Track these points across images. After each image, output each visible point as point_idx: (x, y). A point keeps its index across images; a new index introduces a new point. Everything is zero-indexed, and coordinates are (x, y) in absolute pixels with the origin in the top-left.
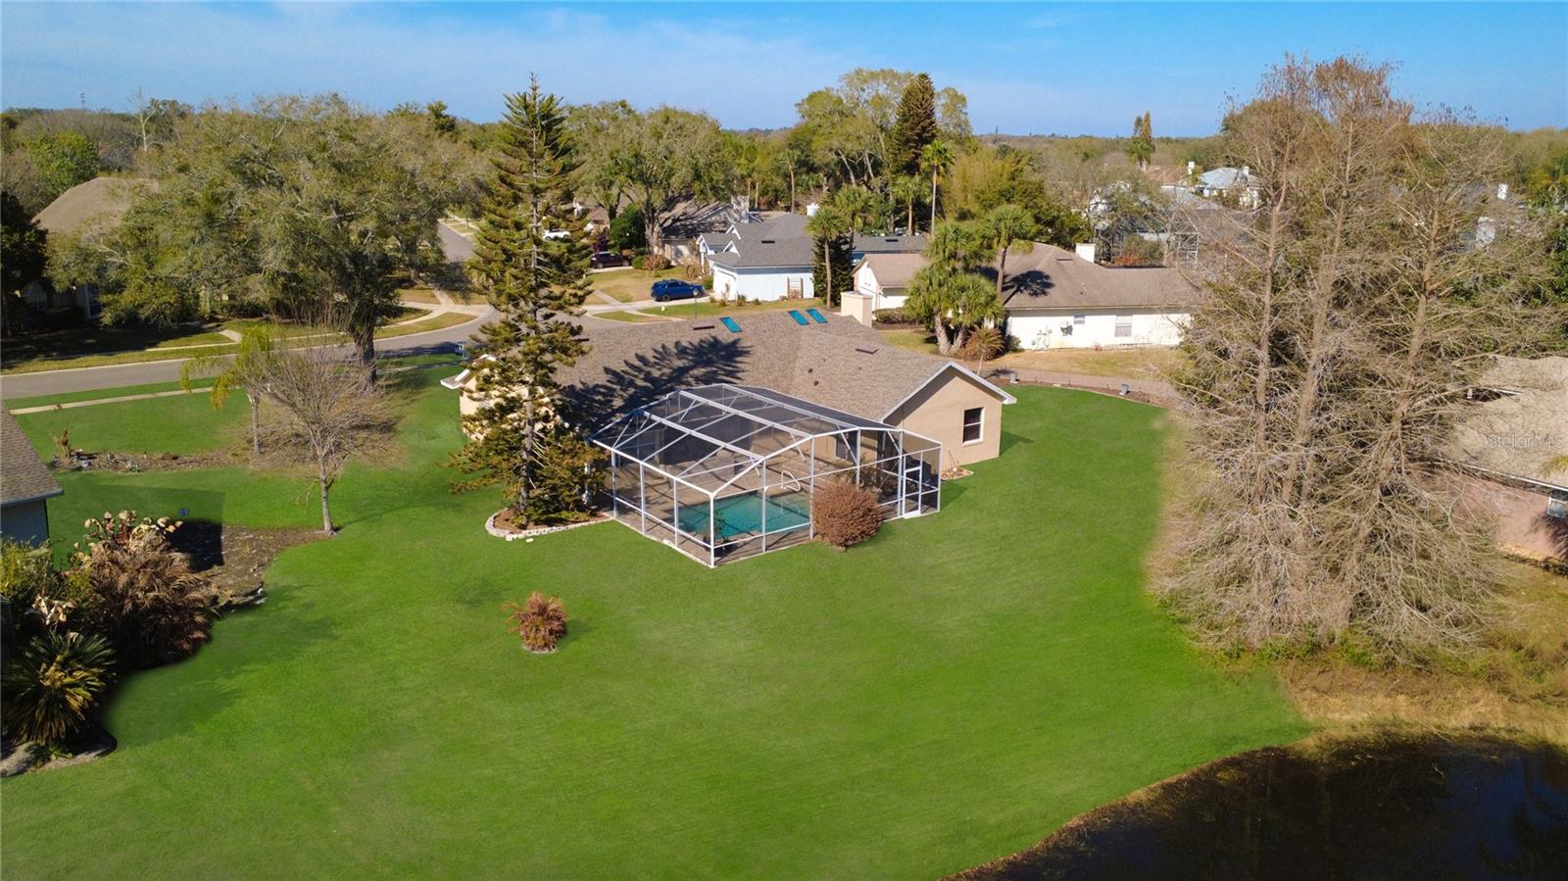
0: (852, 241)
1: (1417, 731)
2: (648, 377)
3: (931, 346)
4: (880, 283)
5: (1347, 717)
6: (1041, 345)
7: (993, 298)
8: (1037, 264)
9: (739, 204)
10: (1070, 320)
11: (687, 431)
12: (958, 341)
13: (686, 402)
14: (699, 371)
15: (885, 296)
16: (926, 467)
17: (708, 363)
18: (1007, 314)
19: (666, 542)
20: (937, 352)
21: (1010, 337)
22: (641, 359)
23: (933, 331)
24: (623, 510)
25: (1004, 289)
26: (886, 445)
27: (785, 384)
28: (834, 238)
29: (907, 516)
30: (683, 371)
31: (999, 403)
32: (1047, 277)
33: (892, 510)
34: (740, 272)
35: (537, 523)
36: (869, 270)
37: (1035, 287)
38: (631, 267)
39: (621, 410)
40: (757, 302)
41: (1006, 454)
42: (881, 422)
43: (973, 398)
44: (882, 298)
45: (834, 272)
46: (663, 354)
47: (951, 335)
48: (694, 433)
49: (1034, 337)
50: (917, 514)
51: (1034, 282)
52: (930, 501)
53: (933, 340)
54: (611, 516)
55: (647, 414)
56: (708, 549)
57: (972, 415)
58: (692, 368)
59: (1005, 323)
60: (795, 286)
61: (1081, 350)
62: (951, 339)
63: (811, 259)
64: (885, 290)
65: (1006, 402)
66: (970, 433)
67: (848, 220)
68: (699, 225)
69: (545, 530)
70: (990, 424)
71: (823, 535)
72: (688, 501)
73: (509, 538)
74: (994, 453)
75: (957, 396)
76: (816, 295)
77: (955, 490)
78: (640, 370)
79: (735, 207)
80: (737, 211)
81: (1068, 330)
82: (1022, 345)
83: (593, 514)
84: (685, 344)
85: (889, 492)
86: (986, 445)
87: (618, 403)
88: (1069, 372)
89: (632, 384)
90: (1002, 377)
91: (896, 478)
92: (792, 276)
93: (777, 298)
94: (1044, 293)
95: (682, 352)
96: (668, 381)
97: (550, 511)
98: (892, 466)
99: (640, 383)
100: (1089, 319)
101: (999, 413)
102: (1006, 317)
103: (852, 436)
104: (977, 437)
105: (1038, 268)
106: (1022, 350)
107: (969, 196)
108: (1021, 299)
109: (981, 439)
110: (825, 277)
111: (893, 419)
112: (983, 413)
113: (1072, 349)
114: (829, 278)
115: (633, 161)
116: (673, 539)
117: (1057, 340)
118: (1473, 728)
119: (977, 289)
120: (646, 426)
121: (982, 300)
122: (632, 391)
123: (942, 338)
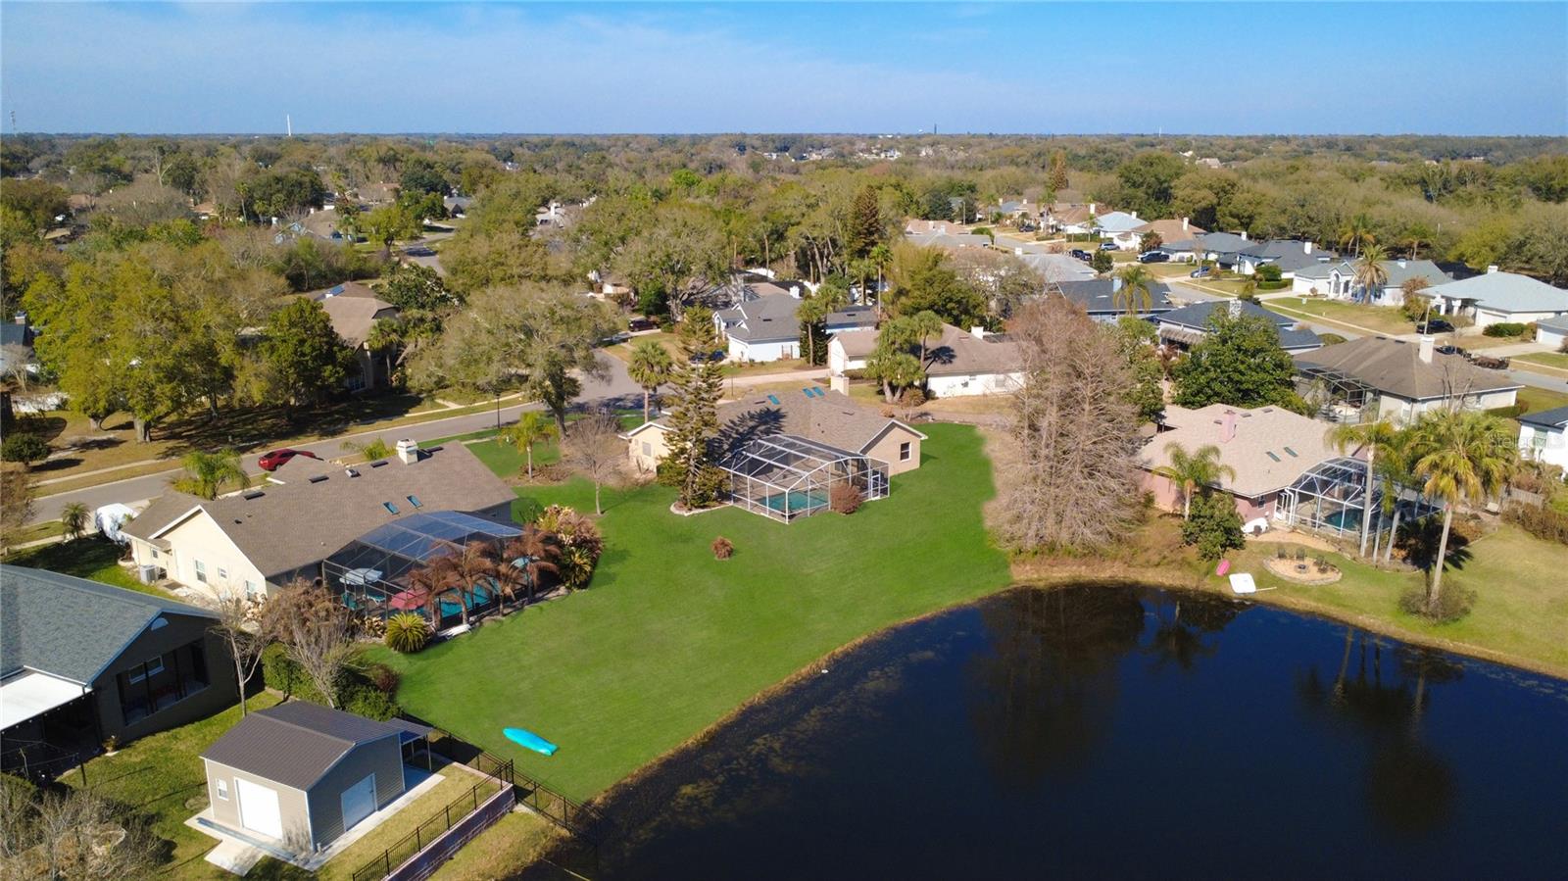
0: (826, 321)
1: (1087, 579)
2: (737, 432)
3: (881, 397)
4: (847, 352)
5: (1060, 575)
6: (949, 394)
7: (919, 368)
8: (945, 342)
9: (736, 280)
10: (967, 378)
11: (768, 461)
12: (898, 394)
13: (761, 446)
14: (762, 428)
15: (850, 361)
16: (882, 475)
17: (765, 423)
18: (927, 376)
19: (762, 514)
20: (885, 401)
21: (930, 390)
22: (732, 422)
23: (882, 385)
24: (736, 500)
25: (926, 359)
26: (862, 465)
27: (805, 432)
28: (815, 322)
29: (873, 499)
30: (753, 428)
31: (919, 440)
32: (952, 351)
33: (866, 496)
34: (750, 343)
35: (696, 507)
36: (839, 343)
37: (944, 358)
38: (659, 330)
39: (728, 450)
40: (762, 363)
41: (923, 466)
42: (858, 453)
43: (905, 437)
44: (848, 362)
45: (814, 343)
46: (742, 419)
47: (893, 389)
48: (754, 456)
49: (946, 390)
50: (878, 498)
51: (944, 355)
52: (884, 491)
53: (881, 392)
54: (730, 503)
55: (744, 453)
56: (784, 516)
57: (905, 446)
58: (758, 426)
59: (927, 381)
60: (787, 350)
61: (973, 396)
62: (893, 392)
63: (799, 333)
64: (850, 357)
65: (923, 438)
66: (904, 456)
67: (824, 308)
68: (708, 297)
69: (701, 511)
70: (914, 451)
71: (835, 509)
72: (773, 493)
73: (686, 515)
74: (917, 466)
75: (897, 436)
76: (801, 356)
77: (895, 486)
78: (733, 429)
79: (733, 283)
80: (734, 286)
81: (966, 385)
82: (937, 395)
83: (720, 503)
84: (753, 412)
85: (864, 487)
86: (913, 462)
87: (726, 447)
88: (965, 413)
89: (730, 436)
90: (924, 418)
91: (867, 481)
92: (784, 344)
93: (775, 359)
94: (951, 362)
95: (752, 417)
96: (747, 434)
97: (702, 500)
98: (865, 475)
99: (735, 436)
100: (978, 377)
101: (919, 444)
102: (927, 378)
103: (846, 462)
104: (908, 457)
105: (947, 345)
106: (937, 398)
107: (905, 274)
108: (936, 366)
109: (910, 458)
110: (809, 345)
111: (864, 451)
112: (910, 445)
113: (969, 396)
114: (811, 347)
115: (664, 259)
116: (766, 513)
117: (960, 391)
118: (1110, 577)
119: (909, 363)
120: (743, 459)
121: (912, 370)
122: (731, 440)
123: (888, 392)
